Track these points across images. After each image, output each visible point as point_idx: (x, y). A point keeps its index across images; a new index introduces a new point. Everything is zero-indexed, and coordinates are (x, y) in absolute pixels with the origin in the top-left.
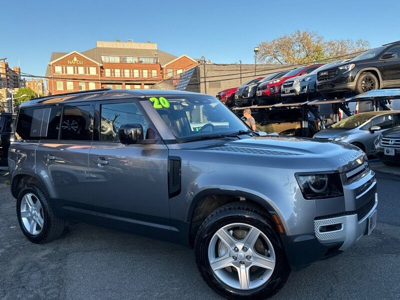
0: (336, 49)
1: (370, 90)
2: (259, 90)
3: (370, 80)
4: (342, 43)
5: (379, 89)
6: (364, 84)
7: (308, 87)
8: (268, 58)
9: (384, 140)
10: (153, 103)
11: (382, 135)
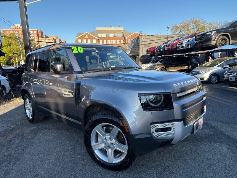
0: (213, 27)
1: (224, 45)
2: (166, 47)
3: (224, 40)
4: (216, 24)
5: (229, 44)
6: (220, 42)
7: (191, 45)
8: (177, 32)
9: (229, 73)
10: (73, 50)
11: (229, 70)
